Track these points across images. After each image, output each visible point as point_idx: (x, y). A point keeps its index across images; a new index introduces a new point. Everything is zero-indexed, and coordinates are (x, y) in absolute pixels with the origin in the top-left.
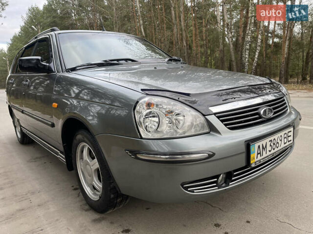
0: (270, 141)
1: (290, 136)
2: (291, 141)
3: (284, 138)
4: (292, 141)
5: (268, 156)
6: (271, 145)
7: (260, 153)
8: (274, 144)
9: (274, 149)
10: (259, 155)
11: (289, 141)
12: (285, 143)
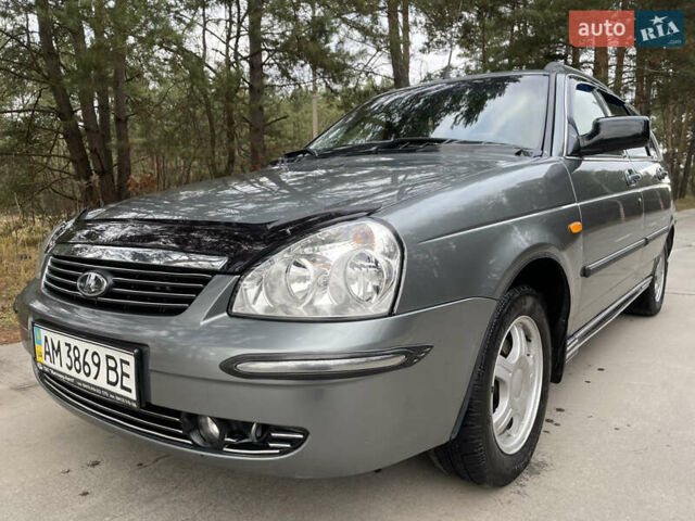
0: (67, 344)
1: (128, 376)
2: (130, 391)
3: (109, 368)
4: (133, 396)
5: (64, 374)
6: (69, 356)
7: (49, 353)
8: (77, 359)
9: (78, 371)
10: (48, 356)
11: (123, 387)
12: (109, 382)
